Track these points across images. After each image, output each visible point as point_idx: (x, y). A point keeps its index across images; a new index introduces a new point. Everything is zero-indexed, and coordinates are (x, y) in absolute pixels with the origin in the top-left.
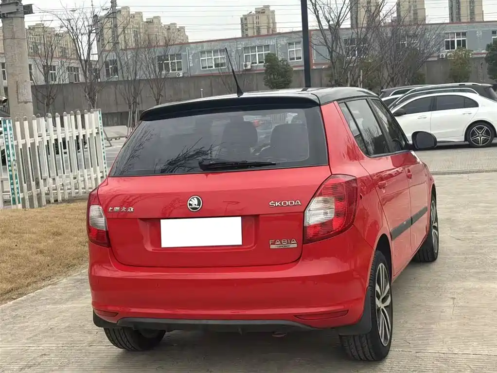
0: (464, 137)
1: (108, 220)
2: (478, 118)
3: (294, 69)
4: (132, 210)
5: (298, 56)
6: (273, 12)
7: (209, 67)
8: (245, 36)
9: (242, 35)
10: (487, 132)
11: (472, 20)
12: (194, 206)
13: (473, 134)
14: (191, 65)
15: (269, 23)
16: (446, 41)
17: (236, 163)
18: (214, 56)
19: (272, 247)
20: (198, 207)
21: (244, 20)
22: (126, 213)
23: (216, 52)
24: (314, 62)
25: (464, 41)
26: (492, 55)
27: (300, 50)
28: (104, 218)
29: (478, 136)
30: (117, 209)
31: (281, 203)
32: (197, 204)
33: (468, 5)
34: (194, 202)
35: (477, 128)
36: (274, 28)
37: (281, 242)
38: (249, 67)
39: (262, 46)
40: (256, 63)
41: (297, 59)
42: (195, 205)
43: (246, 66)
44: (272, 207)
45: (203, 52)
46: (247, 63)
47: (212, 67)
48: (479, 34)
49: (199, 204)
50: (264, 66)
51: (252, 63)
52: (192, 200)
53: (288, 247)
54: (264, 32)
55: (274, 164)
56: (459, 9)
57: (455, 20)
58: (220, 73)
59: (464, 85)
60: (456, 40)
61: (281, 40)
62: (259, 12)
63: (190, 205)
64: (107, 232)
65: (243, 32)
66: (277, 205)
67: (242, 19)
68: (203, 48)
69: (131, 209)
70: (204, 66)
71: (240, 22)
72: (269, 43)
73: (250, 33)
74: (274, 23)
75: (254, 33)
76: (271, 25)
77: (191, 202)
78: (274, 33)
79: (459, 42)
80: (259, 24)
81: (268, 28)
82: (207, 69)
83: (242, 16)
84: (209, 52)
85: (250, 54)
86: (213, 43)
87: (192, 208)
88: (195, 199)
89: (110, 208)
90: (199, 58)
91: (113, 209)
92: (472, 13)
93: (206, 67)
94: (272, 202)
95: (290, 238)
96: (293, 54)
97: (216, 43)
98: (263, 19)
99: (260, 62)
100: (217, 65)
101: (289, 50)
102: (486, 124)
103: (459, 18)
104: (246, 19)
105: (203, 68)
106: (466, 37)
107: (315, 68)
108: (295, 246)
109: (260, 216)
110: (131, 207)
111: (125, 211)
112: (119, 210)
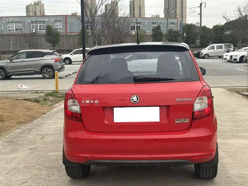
1: (81, 108)
3: (62, 34)
4: (97, 102)
5: (60, 28)
6: (43, 4)
7: (12, 30)
8: (28, 16)
9: (27, 15)
11: (140, 17)
14: (2, 29)
15: (41, 10)
16: (131, 26)
17: (155, 78)
18: (15, 25)
19: (176, 122)
20: (137, 101)
21: (27, 7)
22: (94, 103)
23: (16, 22)
24: (68, 31)
25: (139, 26)
26: (154, 34)
27: (61, 25)
28: (79, 106)
30: (88, 102)
31: (182, 100)
32: (136, 99)
33: (138, 9)
34: (135, 98)
36: (44, 12)
37: (181, 120)
38: (34, 31)
39: (41, 21)
40: (38, 30)
41: (59, 29)
42: (136, 100)
43: (32, 31)
44: (177, 101)
45: (9, 22)
46: (33, 30)
47: (14, 30)
48: (146, 23)
49: (137, 99)
50: (45, 32)
51: (36, 30)
52: (133, 97)
53: (184, 122)
54: (38, 14)
55: (174, 80)
56: (134, 11)
57: (132, 16)
58: (22, 33)
60: (136, 25)
61: (51, 19)
62: (36, 4)
63: (133, 100)
64: (81, 114)
65: (27, 13)
66: (180, 100)
67: (26, 7)
68: (9, 20)
70: (9, 29)
71: (26, 8)
72: (45, 20)
73: (31, 14)
74: (44, 10)
75: (33, 14)
76: (42, 11)
77: (133, 98)
78: (44, 15)
79: (137, 26)
80: (36, 10)
81: (41, 12)
82: (11, 31)
83: (27, 5)
84: (12, 22)
85: (35, 25)
86: (15, 18)
88: (135, 96)
89: (83, 101)
90: (7, 25)
91: (85, 101)
92: (140, 13)
93: (10, 30)
94: (177, 99)
95: (185, 118)
96: (58, 26)
97: (17, 18)
98: (38, 7)
99: (40, 30)
100: (16, 30)
101: (55, 24)
103: (134, 15)
104: (29, 7)
105: (9, 30)
106: (140, 25)
107: (69, 34)
108: (188, 121)
109: (171, 106)
110: (97, 100)
111: (93, 102)
112: (89, 102)
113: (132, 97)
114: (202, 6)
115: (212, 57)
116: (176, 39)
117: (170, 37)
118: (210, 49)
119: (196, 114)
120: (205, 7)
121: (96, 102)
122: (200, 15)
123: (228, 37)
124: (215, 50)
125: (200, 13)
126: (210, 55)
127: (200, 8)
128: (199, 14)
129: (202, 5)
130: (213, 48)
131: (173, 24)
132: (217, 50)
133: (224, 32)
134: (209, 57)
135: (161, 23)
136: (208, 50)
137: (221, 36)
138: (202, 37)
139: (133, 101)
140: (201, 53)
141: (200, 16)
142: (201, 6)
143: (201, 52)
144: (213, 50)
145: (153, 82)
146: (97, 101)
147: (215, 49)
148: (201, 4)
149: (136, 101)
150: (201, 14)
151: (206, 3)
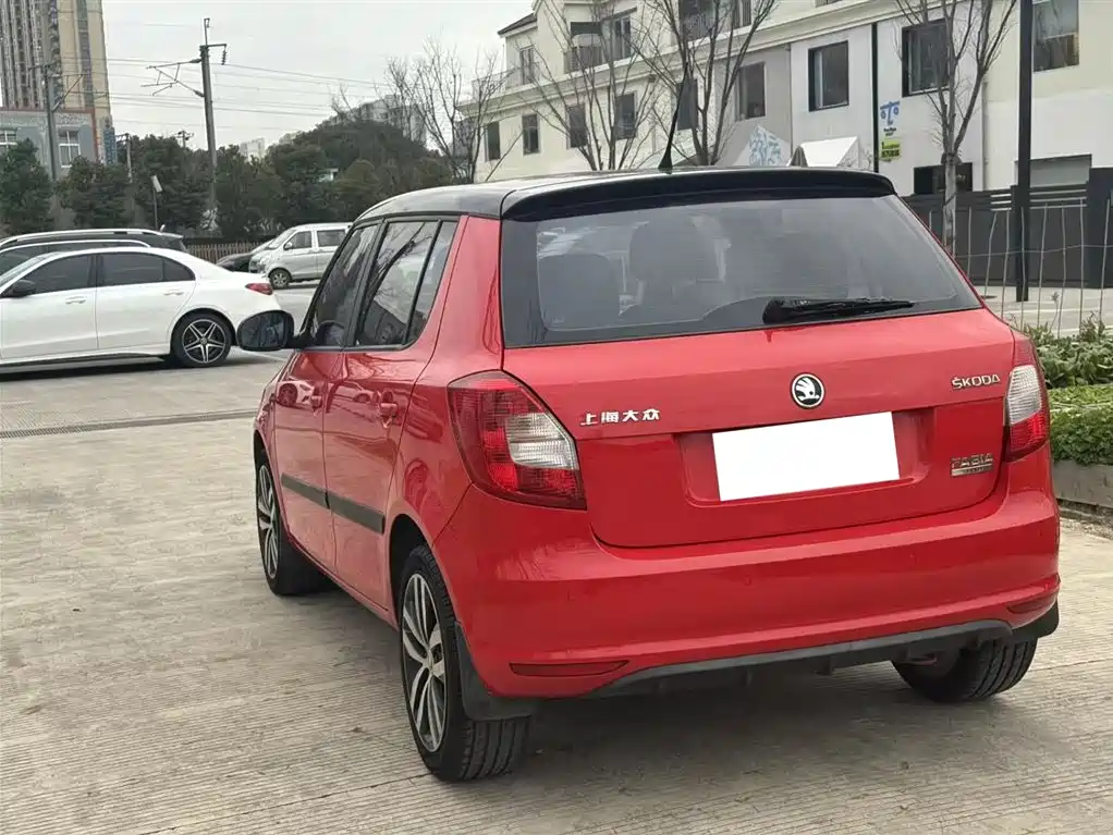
0: (169, 345)
2: (199, 303)
4: (656, 416)
10: (217, 336)
12: (808, 396)
13: (190, 337)
17: (849, 304)
20: (817, 397)
22: (642, 422)
29: (199, 343)
30: (612, 416)
31: (970, 381)
32: (813, 392)
34: (807, 388)
35: (197, 325)
37: (970, 462)
42: (811, 393)
44: (955, 389)
49: (818, 392)
52: (800, 382)
59: (125, 233)
63: (800, 393)
64: (580, 472)
66: (964, 384)
69: (651, 414)
77: (798, 388)
87: (806, 402)
88: (806, 379)
89: (589, 417)
91: (599, 416)
94: (957, 379)
102: (213, 317)
109: (936, 410)
110: (650, 408)
111: (635, 419)
112: (617, 418)
113: (797, 384)
114: (211, 60)
115: (304, 283)
116: (110, 203)
117: (80, 194)
118: (293, 248)
119: (1014, 435)
120: (224, 61)
121: (646, 416)
122: (203, 99)
123: (336, 198)
124: (313, 249)
125: (202, 91)
126: (292, 273)
127: (200, 65)
128: (197, 93)
129: (210, 53)
130: (303, 242)
131: (74, 134)
132: (321, 252)
133: (319, 173)
134: (294, 281)
135: (16, 130)
136: (286, 249)
137: (307, 194)
138: (226, 198)
139: (802, 398)
140: (255, 263)
141: (203, 104)
142: (204, 58)
143: (254, 258)
144: (307, 250)
145: (833, 317)
146: (653, 410)
147: (315, 246)
148: (204, 50)
149: (812, 397)
150: (206, 95)
151: (225, 45)
